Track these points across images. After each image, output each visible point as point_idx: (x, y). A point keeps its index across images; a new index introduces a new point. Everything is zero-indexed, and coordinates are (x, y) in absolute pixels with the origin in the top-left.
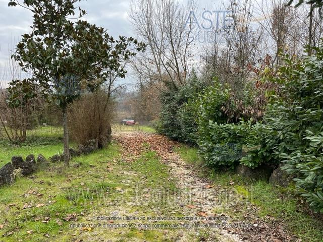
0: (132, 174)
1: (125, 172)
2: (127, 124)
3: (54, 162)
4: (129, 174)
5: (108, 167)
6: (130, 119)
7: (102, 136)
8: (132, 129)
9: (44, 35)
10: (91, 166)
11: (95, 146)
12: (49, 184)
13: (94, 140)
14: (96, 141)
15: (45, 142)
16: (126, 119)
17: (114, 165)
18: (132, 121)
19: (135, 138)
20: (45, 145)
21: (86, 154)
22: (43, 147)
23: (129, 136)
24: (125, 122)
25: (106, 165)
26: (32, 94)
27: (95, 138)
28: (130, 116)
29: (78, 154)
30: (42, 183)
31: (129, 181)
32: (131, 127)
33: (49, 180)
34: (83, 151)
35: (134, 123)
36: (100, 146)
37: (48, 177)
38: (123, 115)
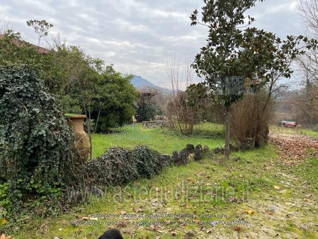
0: (291, 177)
1: (283, 174)
2: (286, 126)
3: (216, 153)
4: (288, 176)
5: (265, 166)
6: (290, 120)
7: (259, 136)
8: (293, 132)
9: (217, 45)
10: (248, 162)
11: (252, 145)
12: (214, 171)
13: (251, 139)
14: (253, 139)
15: (207, 136)
16: (286, 120)
17: (271, 165)
18: (293, 123)
19: (297, 142)
20: (207, 138)
21: (243, 151)
22: (206, 140)
23: (288, 139)
24: (284, 124)
25: (263, 164)
26: (204, 95)
27: (252, 137)
28: (290, 118)
29: (237, 150)
30: (208, 168)
31: (288, 183)
32: (291, 129)
33: (213, 167)
34: (241, 148)
35: (295, 126)
36: (257, 146)
37: (212, 164)
38: (282, 115)
